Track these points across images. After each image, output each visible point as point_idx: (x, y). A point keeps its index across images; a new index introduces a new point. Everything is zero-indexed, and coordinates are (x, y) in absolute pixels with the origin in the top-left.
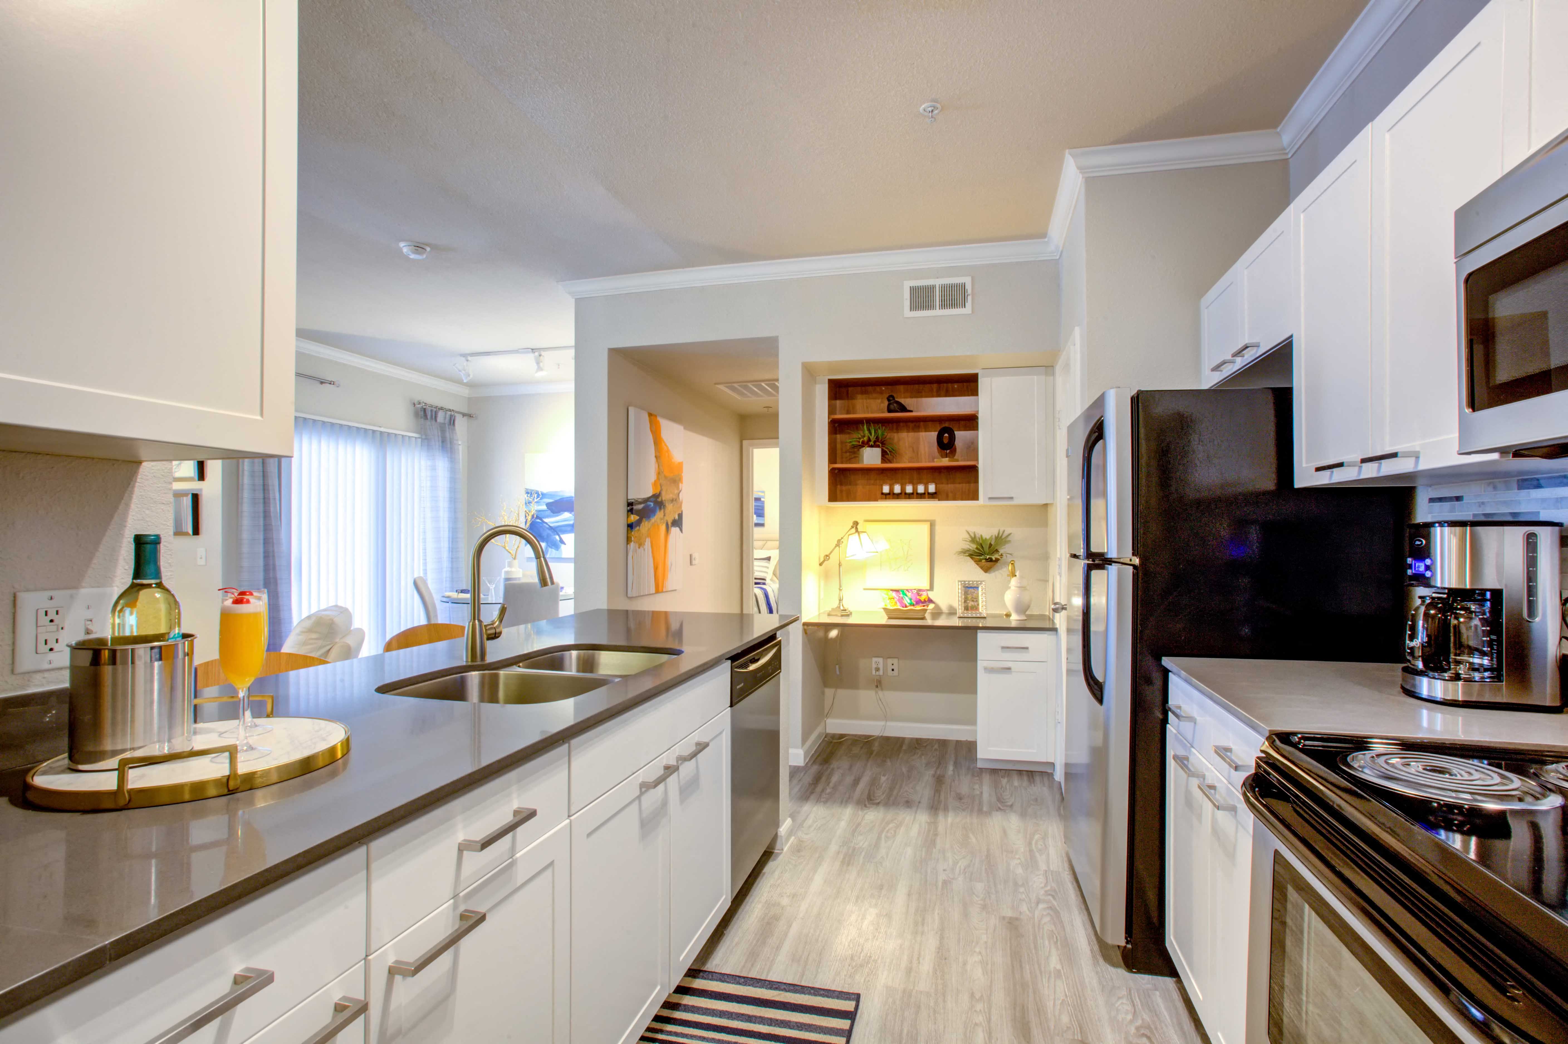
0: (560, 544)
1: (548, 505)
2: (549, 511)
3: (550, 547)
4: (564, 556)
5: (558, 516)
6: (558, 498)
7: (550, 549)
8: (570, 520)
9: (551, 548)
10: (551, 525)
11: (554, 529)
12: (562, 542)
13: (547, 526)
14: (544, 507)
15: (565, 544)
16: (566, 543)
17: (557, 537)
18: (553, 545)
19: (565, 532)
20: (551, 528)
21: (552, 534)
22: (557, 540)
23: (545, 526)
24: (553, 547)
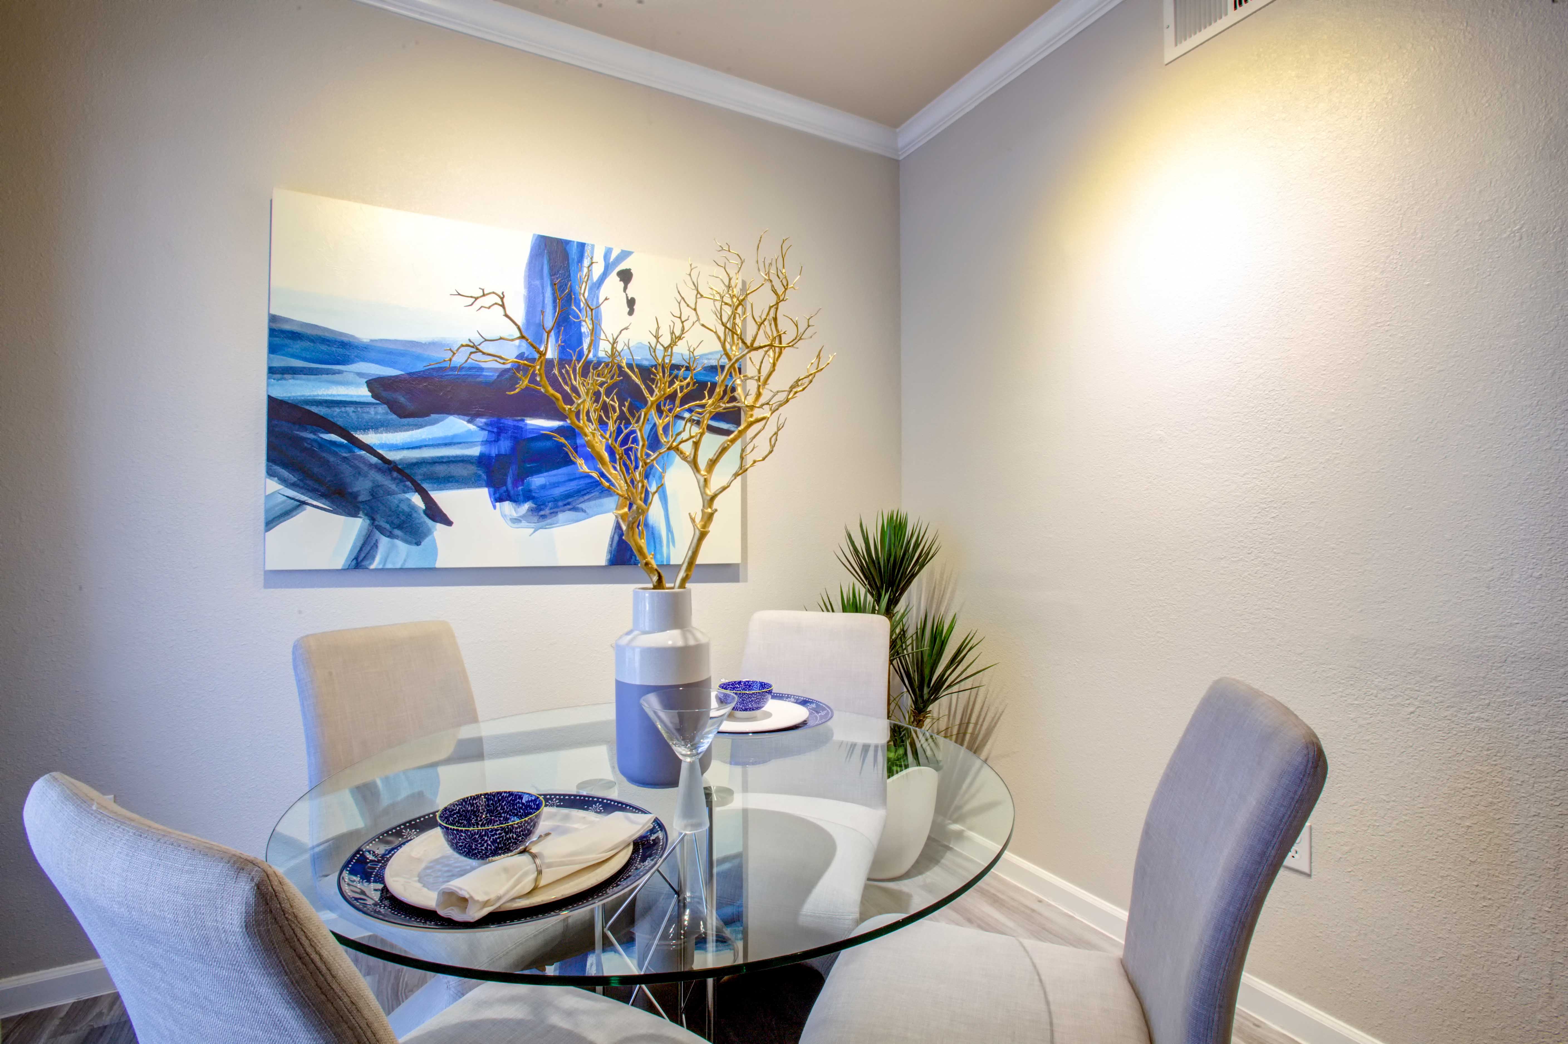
0: (430, 522)
1: (376, 385)
2: (382, 409)
3: (382, 531)
4: (441, 562)
5: (420, 426)
6: (420, 367)
7: (384, 542)
8: (471, 444)
9: (391, 536)
10: (391, 456)
11: (400, 471)
12: (436, 514)
13: (374, 460)
14: (362, 393)
15: (448, 522)
16: (451, 517)
17: (417, 500)
18: (399, 527)
19: (448, 482)
20: (389, 467)
21: (393, 487)
22: (413, 507)
23: (361, 459)
24: (397, 532)
